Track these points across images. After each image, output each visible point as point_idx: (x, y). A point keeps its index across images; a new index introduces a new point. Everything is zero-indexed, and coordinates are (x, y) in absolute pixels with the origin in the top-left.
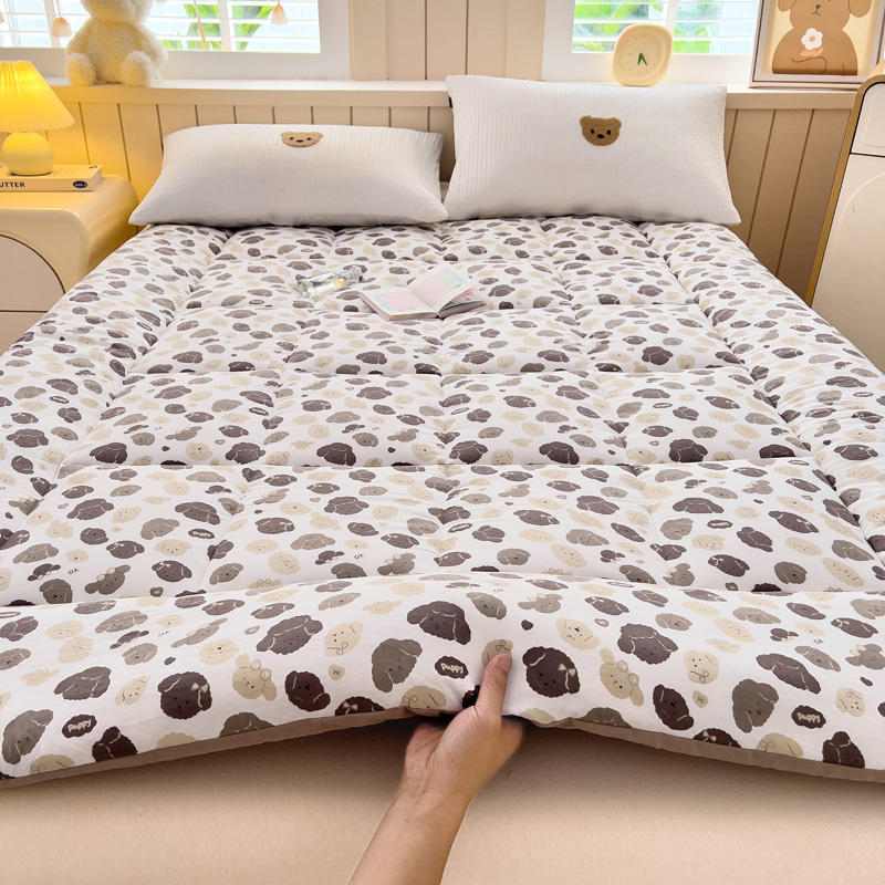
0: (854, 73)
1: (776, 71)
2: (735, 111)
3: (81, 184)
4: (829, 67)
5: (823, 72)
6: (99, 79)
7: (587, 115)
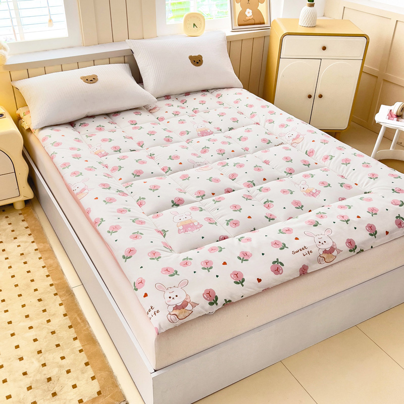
1: (239, 25)
2: (230, 42)
3: (1, 115)
4: (256, 22)
5: (254, 24)
7: (190, 55)
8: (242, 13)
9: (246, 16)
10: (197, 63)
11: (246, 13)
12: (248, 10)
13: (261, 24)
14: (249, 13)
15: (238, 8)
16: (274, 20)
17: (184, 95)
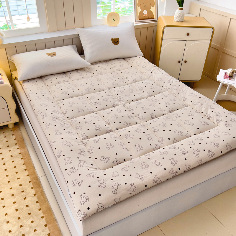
0: (154, 18)
5: (148, 19)
7: (112, 38)
9: (144, 14)
16: (160, 17)
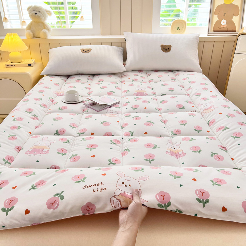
0: (235, 31)
1: (214, 31)
2: (204, 42)
3: (30, 65)
4: (228, 30)
6: (34, 37)
7: (162, 44)
8: (218, 23)
9: (221, 25)
10: (166, 50)
11: (222, 23)
12: (223, 20)
13: (232, 31)
14: (224, 22)
15: (216, 18)
17: (153, 71)
